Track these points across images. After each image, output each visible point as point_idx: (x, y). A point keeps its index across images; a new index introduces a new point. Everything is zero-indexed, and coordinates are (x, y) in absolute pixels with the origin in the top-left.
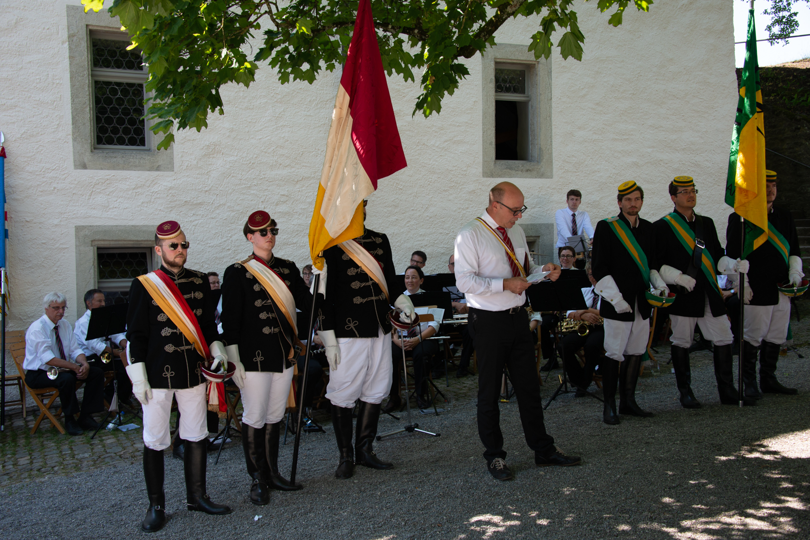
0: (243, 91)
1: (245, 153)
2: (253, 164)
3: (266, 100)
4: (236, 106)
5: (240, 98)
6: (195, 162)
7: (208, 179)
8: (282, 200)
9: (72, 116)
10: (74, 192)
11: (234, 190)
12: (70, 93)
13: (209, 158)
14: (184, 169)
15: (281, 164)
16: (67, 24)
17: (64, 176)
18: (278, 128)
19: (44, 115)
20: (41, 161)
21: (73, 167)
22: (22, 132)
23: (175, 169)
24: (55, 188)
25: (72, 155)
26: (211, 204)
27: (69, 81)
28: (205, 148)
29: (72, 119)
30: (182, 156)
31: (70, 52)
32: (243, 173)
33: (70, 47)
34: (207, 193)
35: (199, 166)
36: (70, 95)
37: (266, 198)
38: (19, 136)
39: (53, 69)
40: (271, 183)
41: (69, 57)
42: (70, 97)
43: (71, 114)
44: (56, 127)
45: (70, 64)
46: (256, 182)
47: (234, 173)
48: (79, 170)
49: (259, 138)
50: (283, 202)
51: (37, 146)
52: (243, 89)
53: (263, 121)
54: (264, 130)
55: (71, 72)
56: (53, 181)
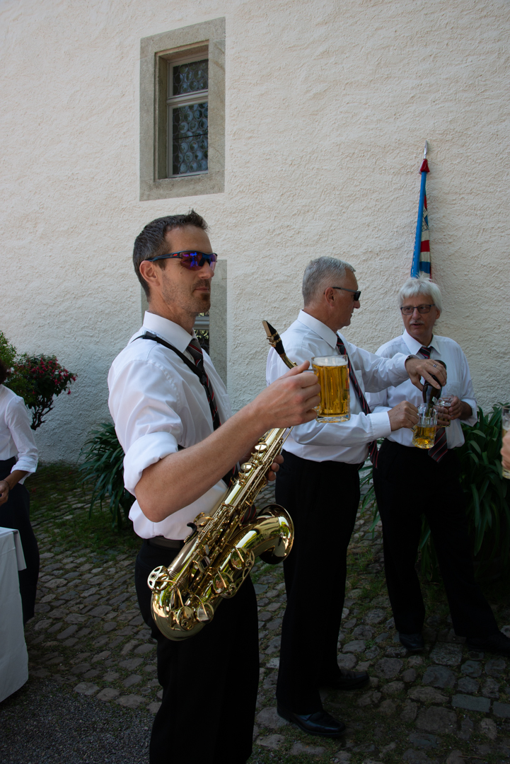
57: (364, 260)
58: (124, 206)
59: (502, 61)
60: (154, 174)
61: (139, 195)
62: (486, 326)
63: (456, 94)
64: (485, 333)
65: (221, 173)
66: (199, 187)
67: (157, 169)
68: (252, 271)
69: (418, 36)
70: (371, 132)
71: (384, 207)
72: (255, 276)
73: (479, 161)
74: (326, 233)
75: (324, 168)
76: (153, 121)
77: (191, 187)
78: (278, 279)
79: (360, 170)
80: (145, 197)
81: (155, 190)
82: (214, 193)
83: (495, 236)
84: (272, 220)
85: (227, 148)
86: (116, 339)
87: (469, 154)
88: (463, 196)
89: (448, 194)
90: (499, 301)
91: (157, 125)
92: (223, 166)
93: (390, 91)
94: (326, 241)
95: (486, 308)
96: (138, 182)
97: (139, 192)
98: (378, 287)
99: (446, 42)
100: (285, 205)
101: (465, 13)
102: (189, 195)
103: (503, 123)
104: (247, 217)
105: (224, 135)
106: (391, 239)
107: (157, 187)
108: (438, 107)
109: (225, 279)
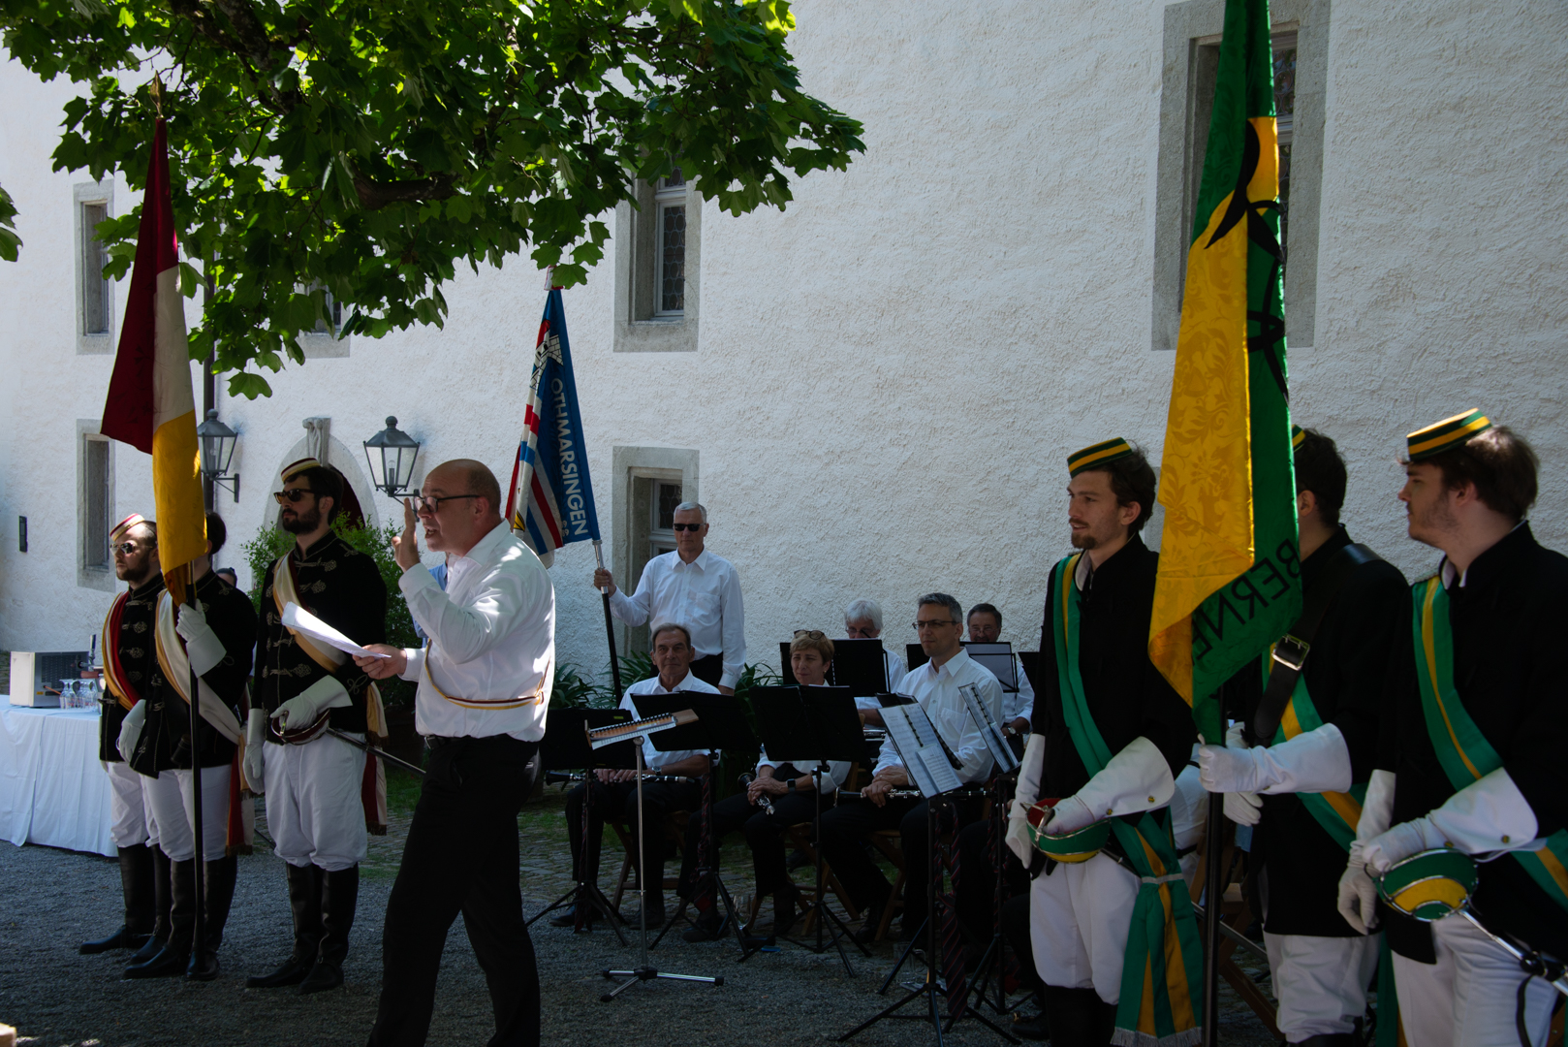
0: (1474, 126)
1: (1463, 291)
2: (1477, 317)
3: (1525, 142)
4: (1455, 168)
5: (1465, 147)
6: (1352, 323)
7: (1379, 361)
8: (1543, 414)
9: (1156, 239)
10: (1149, 398)
11: (1432, 388)
12: (1155, 190)
13: (1386, 309)
14: (1333, 339)
15: (1546, 316)
16: (1162, 48)
17: (1136, 366)
18: (1549, 215)
19: (1118, 243)
20: (1108, 336)
21: (1150, 345)
22: (1086, 281)
23: (1316, 345)
24: (1123, 390)
25: (1151, 321)
26: (1380, 422)
27: (1156, 167)
28: (1376, 285)
29: (1156, 244)
30: (1331, 310)
31: (1162, 106)
32: (1455, 344)
33: (1163, 94)
34: (1375, 396)
35: (1361, 330)
36: (1155, 195)
37: (1504, 408)
38: (1081, 289)
39: (1136, 146)
40: (1520, 368)
41: (1161, 115)
42: (1155, 201)
43: (1154, 236)
44: (1131, 265)
45: (1161, 131)
46: (1482, 366)
47: (1432, 344)
48: (1158, 352)
49: (1501, 246)
50: (1544, 418)
51: (1105, 306)
52: (1472, 122)
53: (1515, 199)
54: (1514, 223)
55: (1161, 146)
56: (1122, 375)
57: (827, 464)
58: (597, 358)
59: (955, 194)
60: (630, 312)
61: (612, 342)
62: (936, 565)
63: (913, 236)
64: (936, 575)
65: (695, 322)
66: (673, 341)
67: (634, 304)
68: (723, 470)
69: (883, 147)
70: (835, 282)
71: (847, 390)
72: (726, 477)
73: (931, 333)
74: (793, 422)
75: (794, 327)
76: (629, 232)
77: (666, 338)
78: (745, 483)
79: (825, 335)
80: (619, 348)
81: (629, 338)
82: (687, 350)
83: (944, 439)
84: (743, 398)
85: (702, 286)
86: (584, 560)
87: (923, 323)
88: (917, 380)
89: (904, 376)
90: (949, 530)
91: (635, 238)
92: (697, 312)
93: (855, 224)
94: (792, 433)
95: (937, 539)
96: (613, 323)
97: (612, 337)
98: (839, 503)
99: (908, 160)
100: (756, 377)
101: (925, 122)
102: (663, 350)
103: (956, 282)
104: (719, 391)
105: (699, 264)
106: (852, 436)
107: (632, 333)
108: (896, 252)
109: (696, 478)
